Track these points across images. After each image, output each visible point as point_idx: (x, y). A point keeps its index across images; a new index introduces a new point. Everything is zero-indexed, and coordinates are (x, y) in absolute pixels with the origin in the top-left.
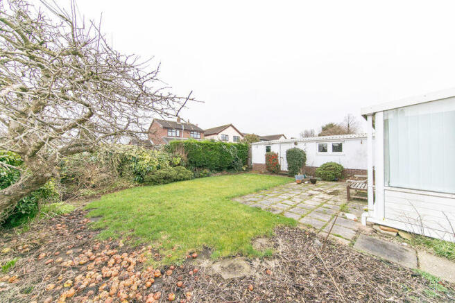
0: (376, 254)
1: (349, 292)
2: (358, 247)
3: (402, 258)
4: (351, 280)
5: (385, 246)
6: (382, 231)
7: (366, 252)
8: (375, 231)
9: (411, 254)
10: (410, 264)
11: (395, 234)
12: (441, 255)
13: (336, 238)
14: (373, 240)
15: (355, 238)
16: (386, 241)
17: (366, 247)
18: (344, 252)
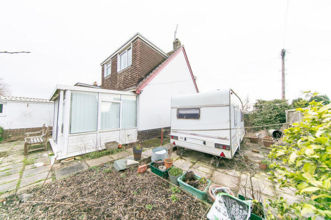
0: (71, 174)
1: (72, 199)
2: (60, 177)
3: (82, 168)
4: (68, 194)
5: (72, 168)
6: (67, 162)
7: (65, 176)
8: (63, 164)
9: (84, 164)
10: (86, 168)
11: (73, 160)
12: (93, 158)
13: (38, 183)
14: (65, 169)
15: (53, 175)
16: (71, 165)
17: (64, 174)
18: (53, 186)
